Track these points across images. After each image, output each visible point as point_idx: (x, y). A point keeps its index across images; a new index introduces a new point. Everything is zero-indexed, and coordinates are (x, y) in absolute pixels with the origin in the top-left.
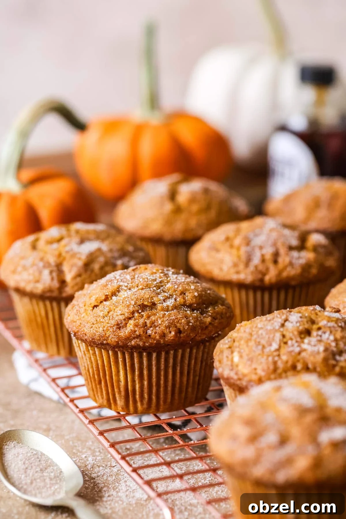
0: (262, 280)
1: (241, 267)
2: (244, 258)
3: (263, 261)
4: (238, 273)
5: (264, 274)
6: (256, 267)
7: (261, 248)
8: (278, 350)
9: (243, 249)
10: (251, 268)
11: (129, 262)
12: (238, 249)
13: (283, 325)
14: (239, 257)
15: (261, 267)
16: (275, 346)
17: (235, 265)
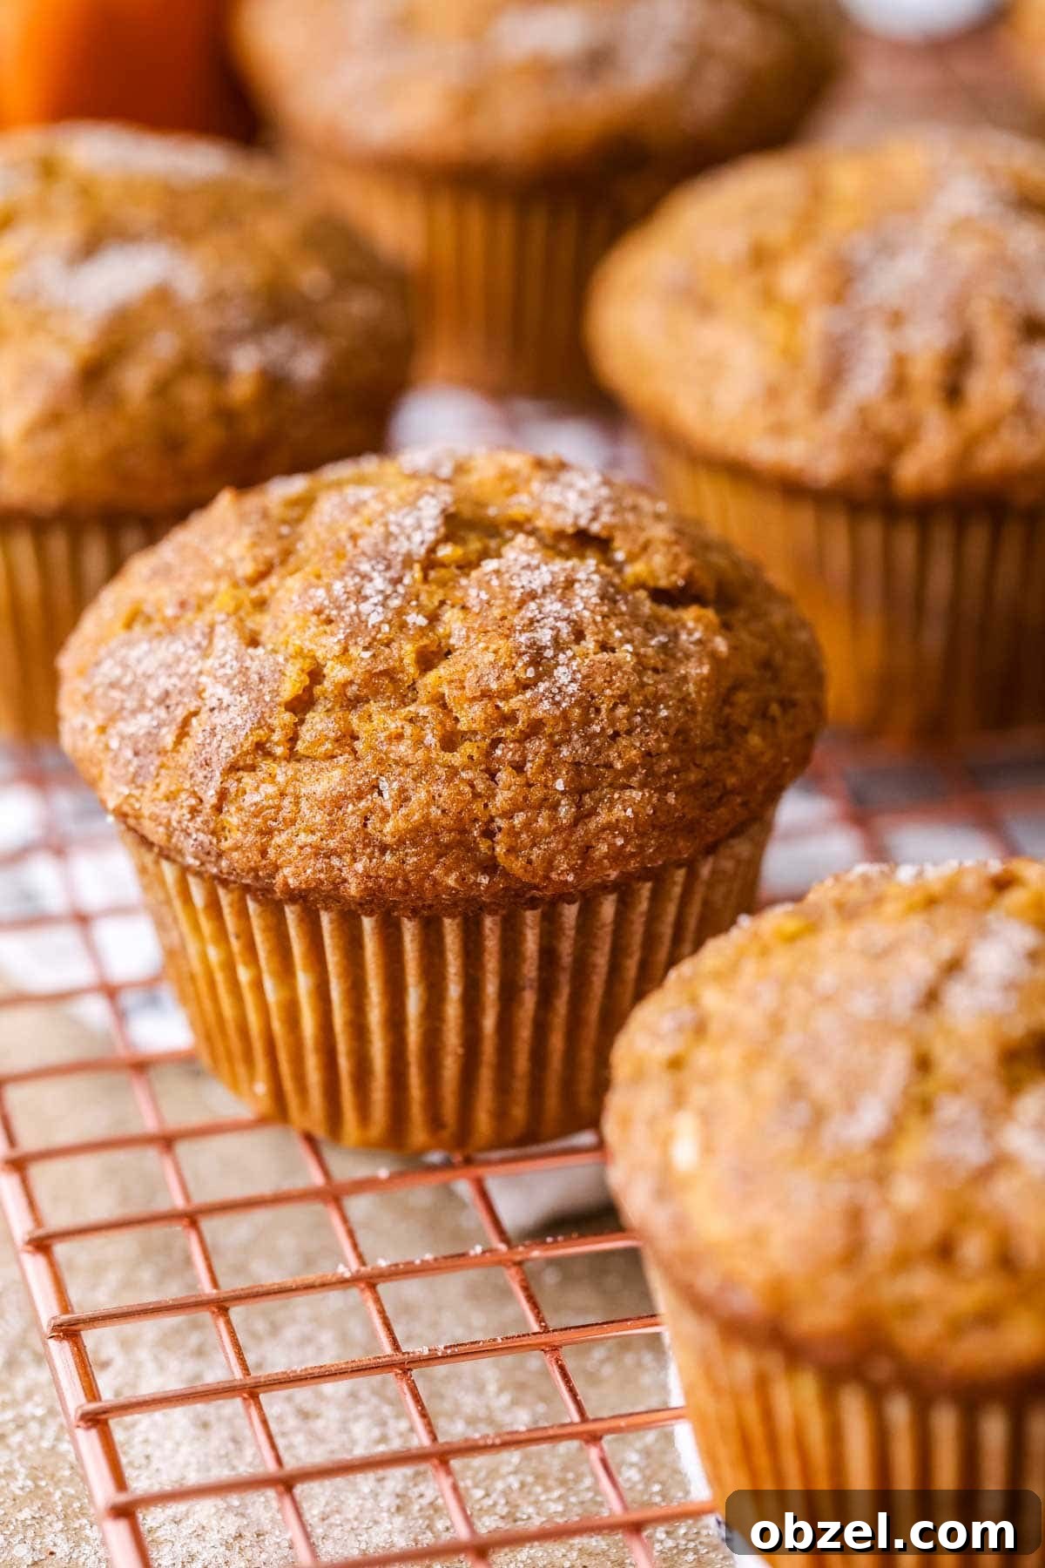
0: (883, 477)
1: (797, 405)
2: (814, 362)
3: (899, 385)
4: (780, 430)
5: (894, 447)
6: (864, 414)
7: (896, 320)
8: (884, 1144)
9: (818, 322)
10: (842, 414)
11: (293, 352)
12: (794, 313)
13: (931, 999)
14: (791, 357)
15: (889, 418)
16: (870, 1119)
17: (773, 394)
